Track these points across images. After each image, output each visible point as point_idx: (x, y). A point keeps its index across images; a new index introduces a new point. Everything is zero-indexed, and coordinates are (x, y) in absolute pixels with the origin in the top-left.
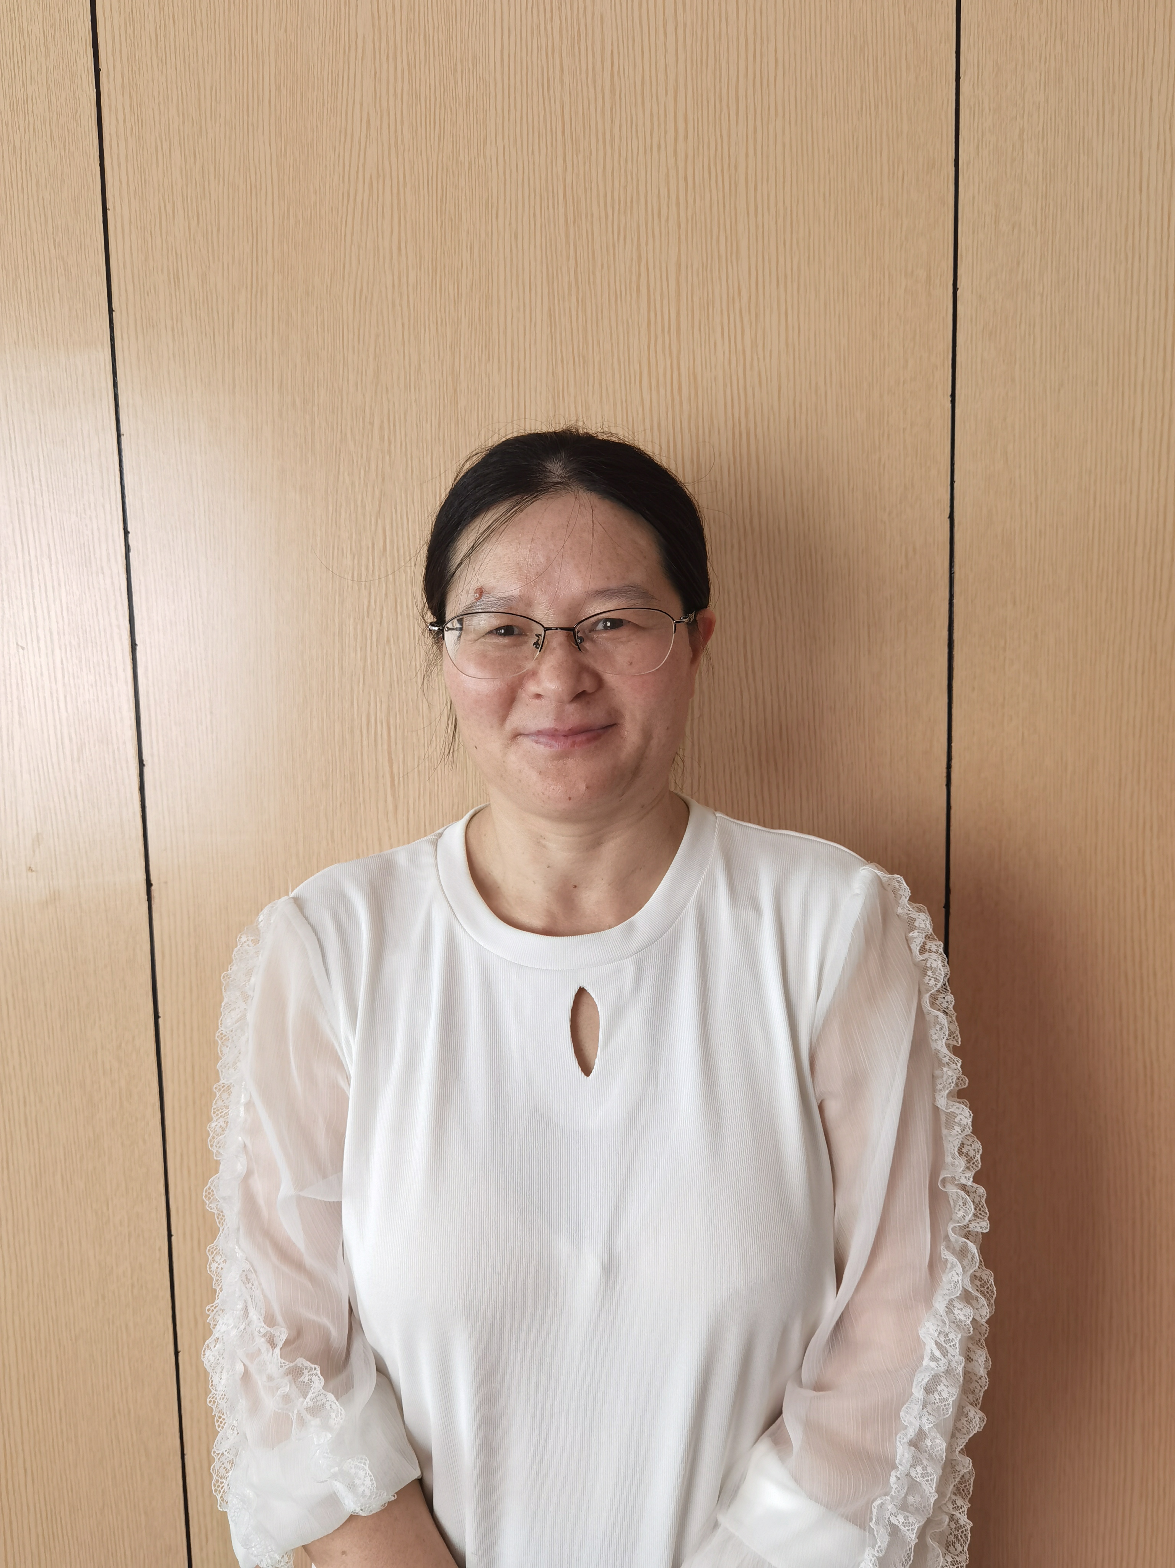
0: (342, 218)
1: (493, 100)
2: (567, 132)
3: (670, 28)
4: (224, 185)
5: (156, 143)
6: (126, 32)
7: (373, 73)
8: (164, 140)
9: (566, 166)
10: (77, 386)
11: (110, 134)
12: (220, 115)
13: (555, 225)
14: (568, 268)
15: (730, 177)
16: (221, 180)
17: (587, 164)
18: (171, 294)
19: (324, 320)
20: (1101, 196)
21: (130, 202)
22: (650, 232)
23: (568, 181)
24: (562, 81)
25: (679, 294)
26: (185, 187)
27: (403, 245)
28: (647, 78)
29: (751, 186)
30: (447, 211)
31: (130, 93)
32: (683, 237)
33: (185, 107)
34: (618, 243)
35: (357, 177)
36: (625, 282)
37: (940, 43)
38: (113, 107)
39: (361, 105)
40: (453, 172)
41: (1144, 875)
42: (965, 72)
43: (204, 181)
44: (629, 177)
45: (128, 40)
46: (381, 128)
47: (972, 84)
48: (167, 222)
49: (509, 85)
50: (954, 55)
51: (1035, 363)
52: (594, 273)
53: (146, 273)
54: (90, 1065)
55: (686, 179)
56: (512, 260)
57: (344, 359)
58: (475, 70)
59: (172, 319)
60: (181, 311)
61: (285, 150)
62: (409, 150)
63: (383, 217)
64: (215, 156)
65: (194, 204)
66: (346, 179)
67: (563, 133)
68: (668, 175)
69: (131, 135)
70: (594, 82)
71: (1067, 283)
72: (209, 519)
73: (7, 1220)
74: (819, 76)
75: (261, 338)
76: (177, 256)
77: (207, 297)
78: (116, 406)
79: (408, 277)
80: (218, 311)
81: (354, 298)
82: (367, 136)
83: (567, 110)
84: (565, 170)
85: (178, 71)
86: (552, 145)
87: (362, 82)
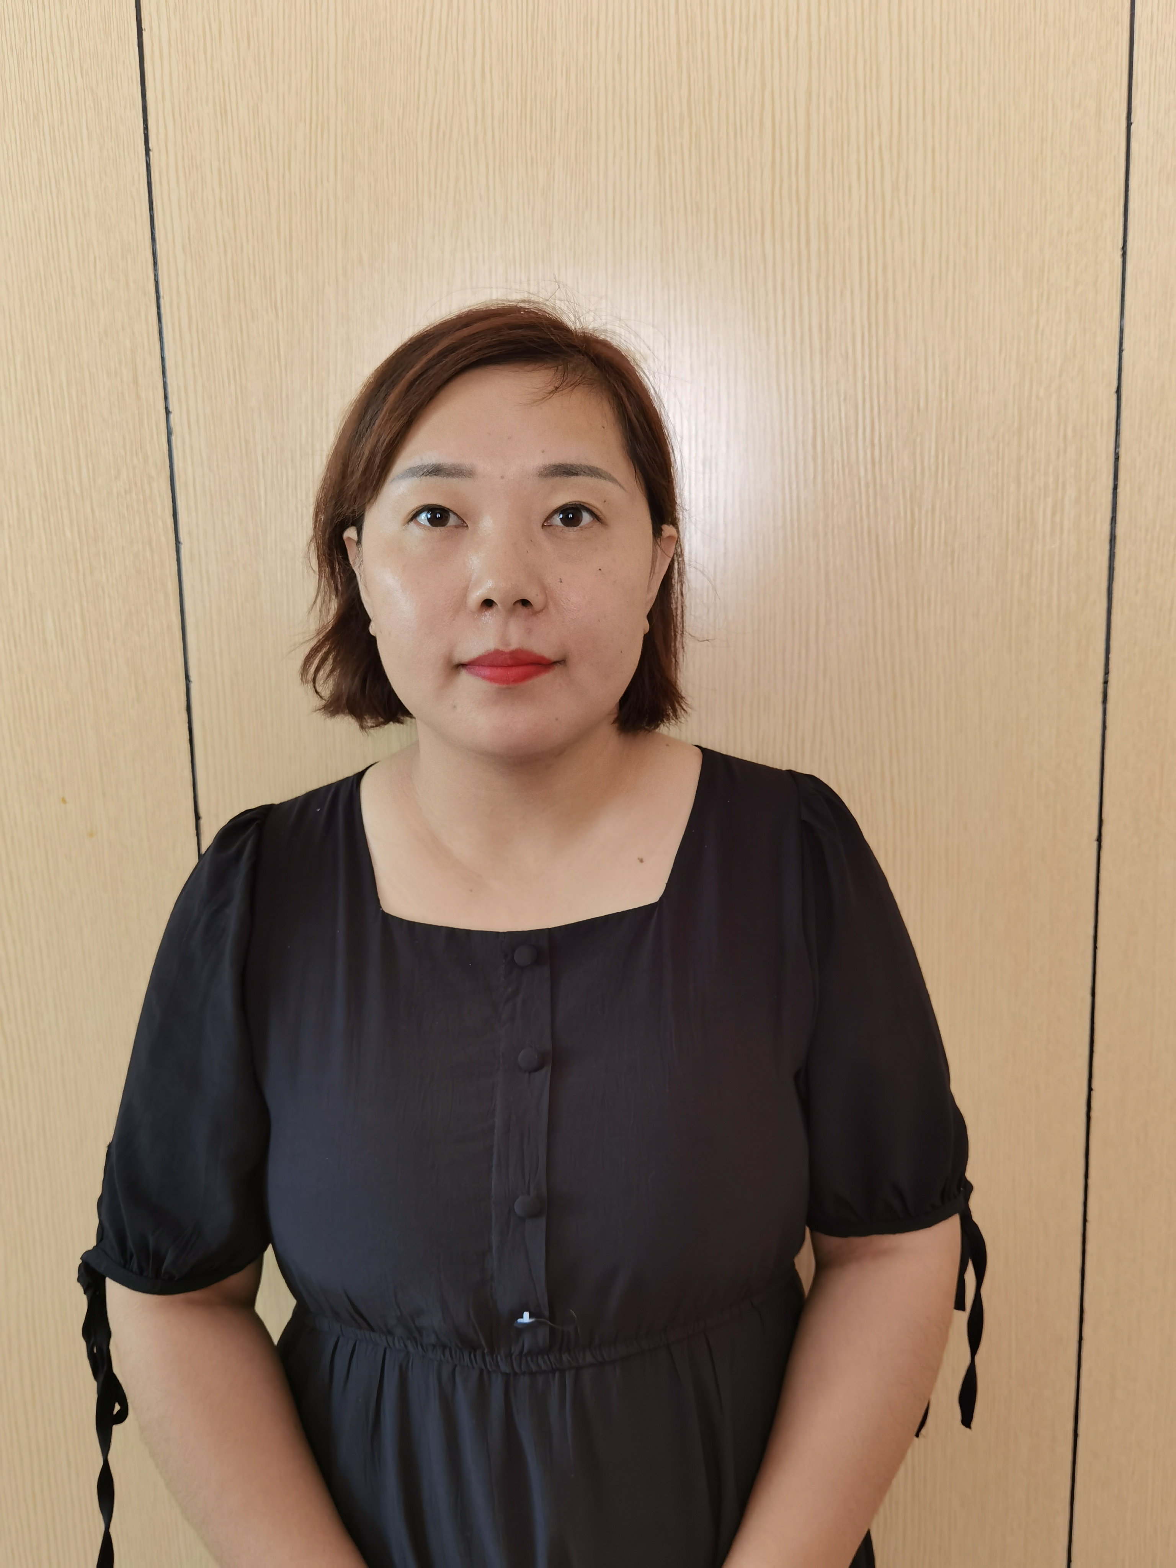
0: (416, 38)
13: (665, 46)
14: (680, 98)
18: (217, 131)
19: (395, 160)
21: (169, 20)
22: (776, 53)
25: (808, 128)
27: (487, 70)
30: (539, 29)
32: (814, 61)
34: (739, 67)
36: (747, 114)
48: (212, 43)
52: (710, 104)
53: (188, 105)
56: (614, 88)
57: (418, 206)
59: (219, 160)
60: (229, 152)
63: (464, 36)
65: (244, 21)
75: (322, 182)
76: (224, 84)
77: (259, 133)
78: (155, 263)
79: (493, 108)
80: (271, 150)
81: (431, 134)
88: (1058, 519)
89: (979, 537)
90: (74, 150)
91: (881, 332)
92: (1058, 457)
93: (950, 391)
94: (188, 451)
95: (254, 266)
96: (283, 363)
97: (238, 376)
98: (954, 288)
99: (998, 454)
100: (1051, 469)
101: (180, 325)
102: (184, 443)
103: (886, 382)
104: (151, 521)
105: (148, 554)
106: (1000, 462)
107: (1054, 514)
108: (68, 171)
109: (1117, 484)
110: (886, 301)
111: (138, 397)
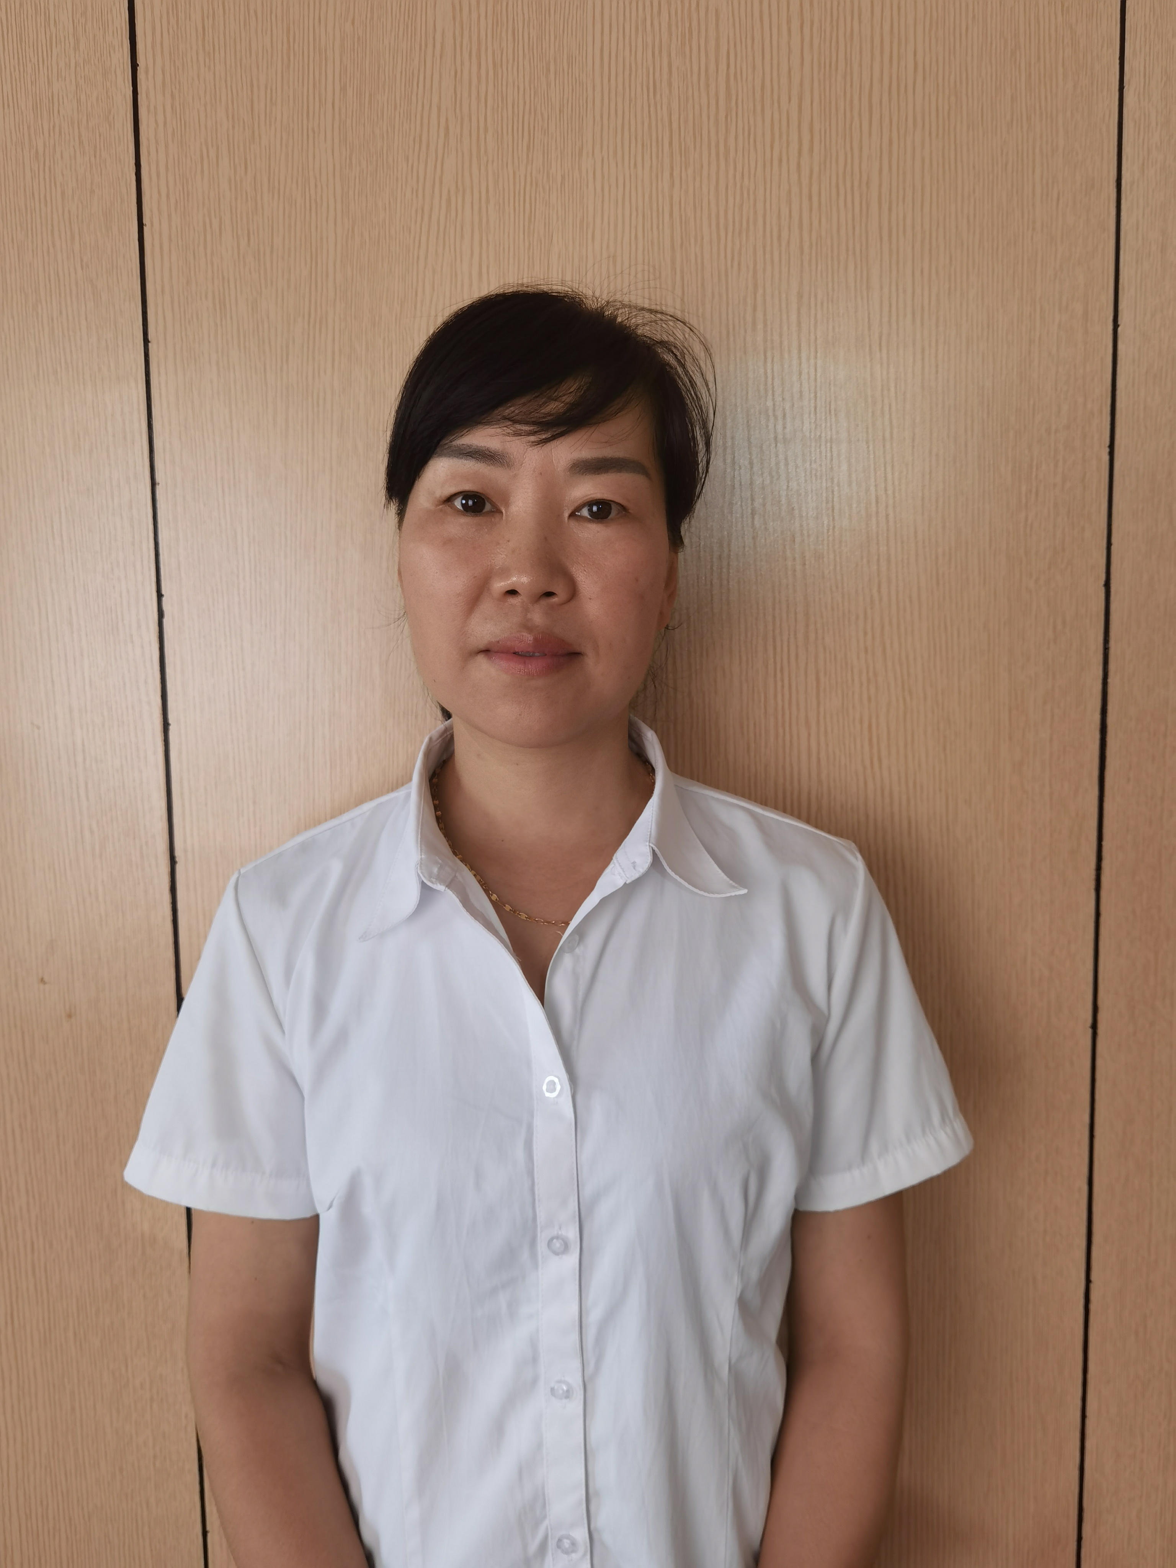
0: (415, 238)
1: (590, 105)
2: (676, 143)
3: (795, 24)
4: (279, 199)
5: (201, 151)
6: (169, 23)
7: (453, 73)
8: (210, 146)
9: (673, 182)
10: (106, 428)
11: (148, 139)
12: (276, 118)
13: (659, 250)
15: (861, 196)
16: (276, 193)
17: (698, 179)
18: (216, 323)
19: (392, 354)
21: (170, 216)
22: (768, 257)
23: (676, 198)
24: (670, 84)
25: (800, 328)
26: (234, 200)
29: (885, 207)
30: (536, 231)
31: (172, 92)
32: (806, 265)
33: (236, 111)
34: (732, 270)
35: (433, 192)
37: (1102, 47)
38: (152, 108)
39: (439, 109)
40: (543, 187)
42: (1129, 81)
43: (256, 194)
44: (745, 195)
45: (171, 31)
46: (461, 136)
47: (1136, 93)
48: (212, 239)
49: (609, 90)
50: (1118, 61)
53: (187, 298)
55: (810, 198)
58: (570, 70)
59: (217, 351)
60: (227, 343)
61: (351, 159)
62: (493, 161)
63: (462, 237)
64: (270, 167)
65: (244, 219)
66: (420, 195)
67: (671, 144)
68: (789, 192)
69: (173, 141)
70: (707, 86)
72: (256, 581)
73: (11, 1382)
74: (964, 81)
75: (319, 375)
76: (223, 279)
77: (258, 327)
78: (151, 449)
80: (270, 344)
82: (444, 146)
83: (675, 117)
84: (672, 185)
85: (228, 67)
86: (658, 157)
87: (440, 83)
89: (971, 724)
90: (72, 339)
109: (1107, 675)
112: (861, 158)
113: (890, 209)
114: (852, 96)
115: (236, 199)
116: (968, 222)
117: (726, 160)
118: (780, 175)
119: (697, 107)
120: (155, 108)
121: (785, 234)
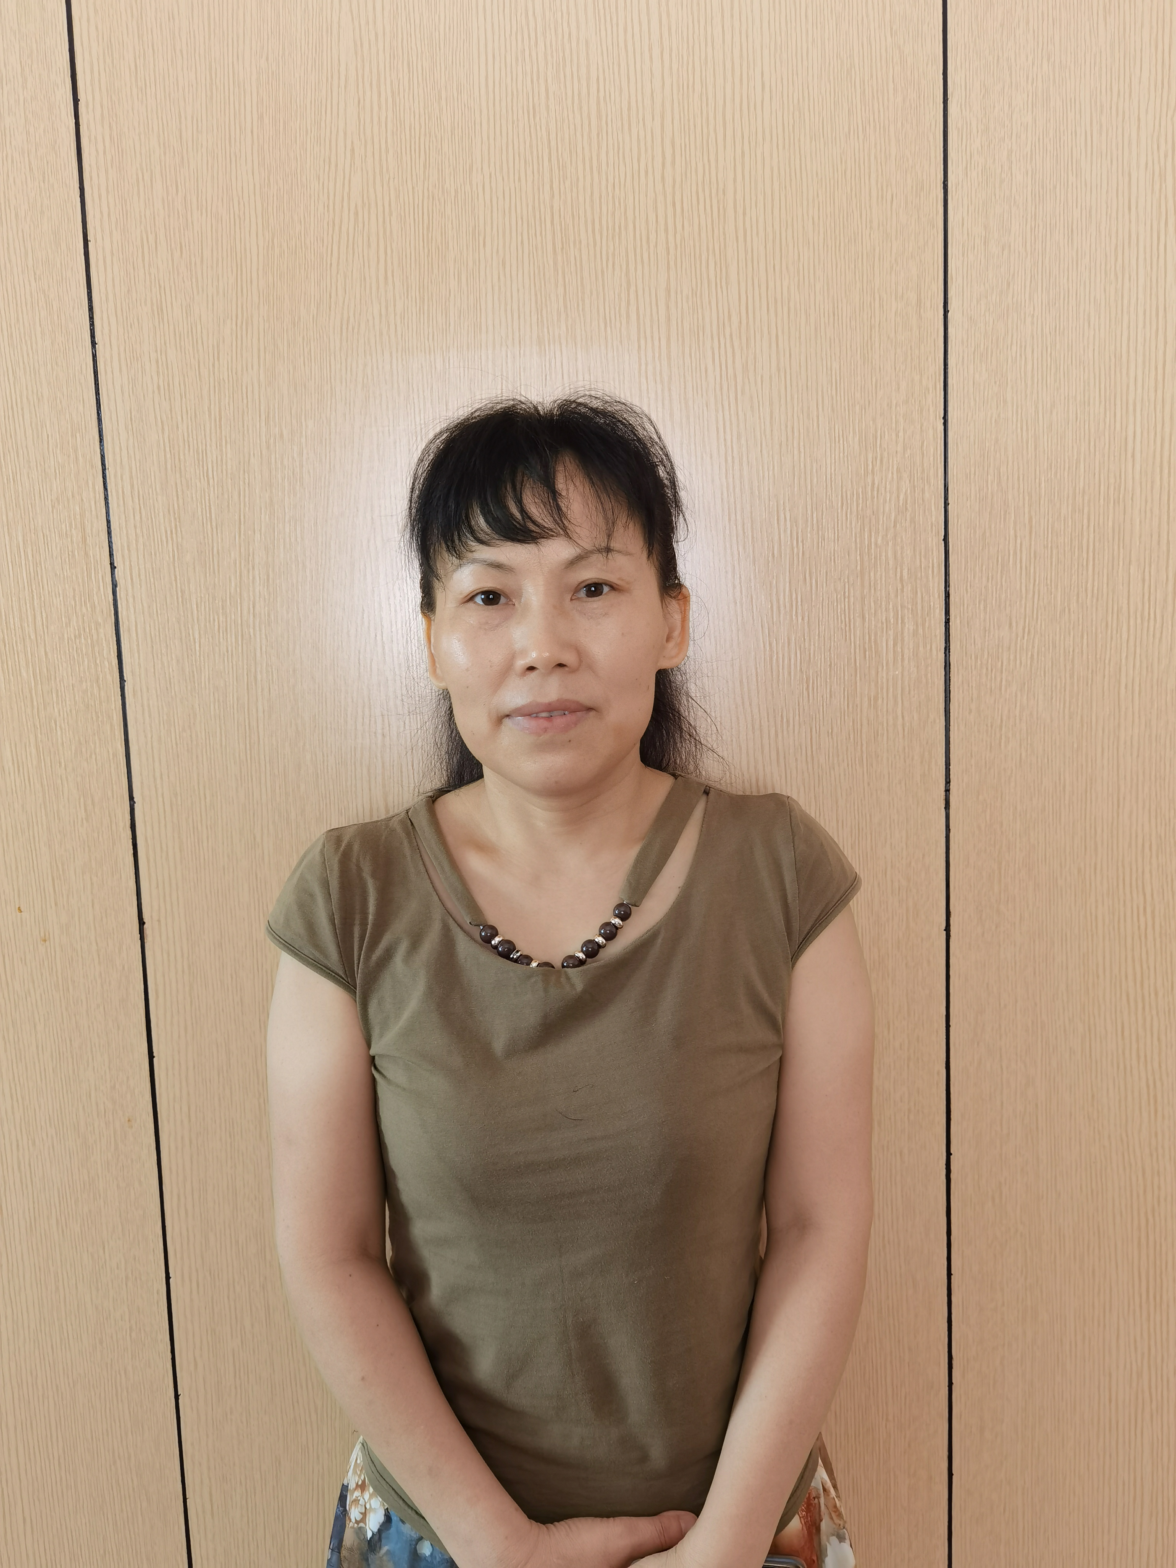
0: (327, 247)
1: (478, 127)
2: (554, 158)
3: (656, 51)
4: (207, 216)
5: (137, 175)
6: (105, 62)
7: (356, 101)
8: (145, 171)
9: (553, 192)
11: (90, 166)
12: (202, 145)
13: (543, 252)
14: (557, 296)
15: (718, 202)
16: (204, 211)
17: (575, 190)
18: (155, 327)
19: (310, 350)
20: (1090, 216)
21: (111, 233)
22: (639, 258)
23: (556, 207)
24: (548, 107)
25: (669, 319)
26: (167, 217)
27: (389, 274)
28: (633, 104)
29: (740, 211)
30: (434, 239)
31: (110, 123)
32: (672, 263)
33: (166, 139)
34: (607, 270)
35: (342, 206)
36: (615, 309)
37: (927, 65)
38: (93, 138)
39: (345, 134)
40: (439, 200)
41: (1144, 894)
42: (952, 94)
43: (187, 212)
44: (617, 204)
45: (107, 69)
46: (366, 156)
47: (959, 106)
48: (149, 253)
49: (494, 111)
50: (942, 77)
51: (1026, 385)
52: (583, 301)
53: (129, 306)
54: (84, 1107)
55: (674, 204)
56: (500, 288)
57: (331, 389)
58: (459, 97)
60: (165, 344)
61: (269, 180)
62: (394, 178)
63: (369, 246)
64: (198, 186)
65: (177, 235)
66: (331, 209)
67: (550, 160)
68: (656, 200)
69: (112, 167)
71: (1057, 305)
74: (806, 99)
75: (247, 370)
76: (160, 287)
77: (192, 328)
78: (101, 440)
79: (395, 306)
80: (203, 343)
81: (341, 328)
82: (351, 165)
83: (553, 136)
84: (553, 196)
85: (159, 101)
86: (539, 172)
87: (345, 110)
88: (899, 650)
89: (830, 666)
90: (29, 342)
91: (738, 490)
92: (897, 596)
93: (800, 540)
94: (131, 600)
95: (188, 442)
96: (214, 524)
97: (174, 535)
98: (800, 452)
99: (845, 593)
100: (891, 606)
101: (123, 492)
102: (127, 595)
103: (744, 533)
104: (98, 662)
105: (96, 691)
106: (847, 600)
107: (895, 645)
108: (24, 363)
109: (949, 619)
110: (741, 464)
111: (86, 554)
112: (717, 168)
113: (744, 214)
114: (708, 114)
115: (169, 216)
116: (813, 223)
117: (599, 173)
118: (647, 185)
119: (572, 127)
120: (96, 138)
121: (653, 237)
